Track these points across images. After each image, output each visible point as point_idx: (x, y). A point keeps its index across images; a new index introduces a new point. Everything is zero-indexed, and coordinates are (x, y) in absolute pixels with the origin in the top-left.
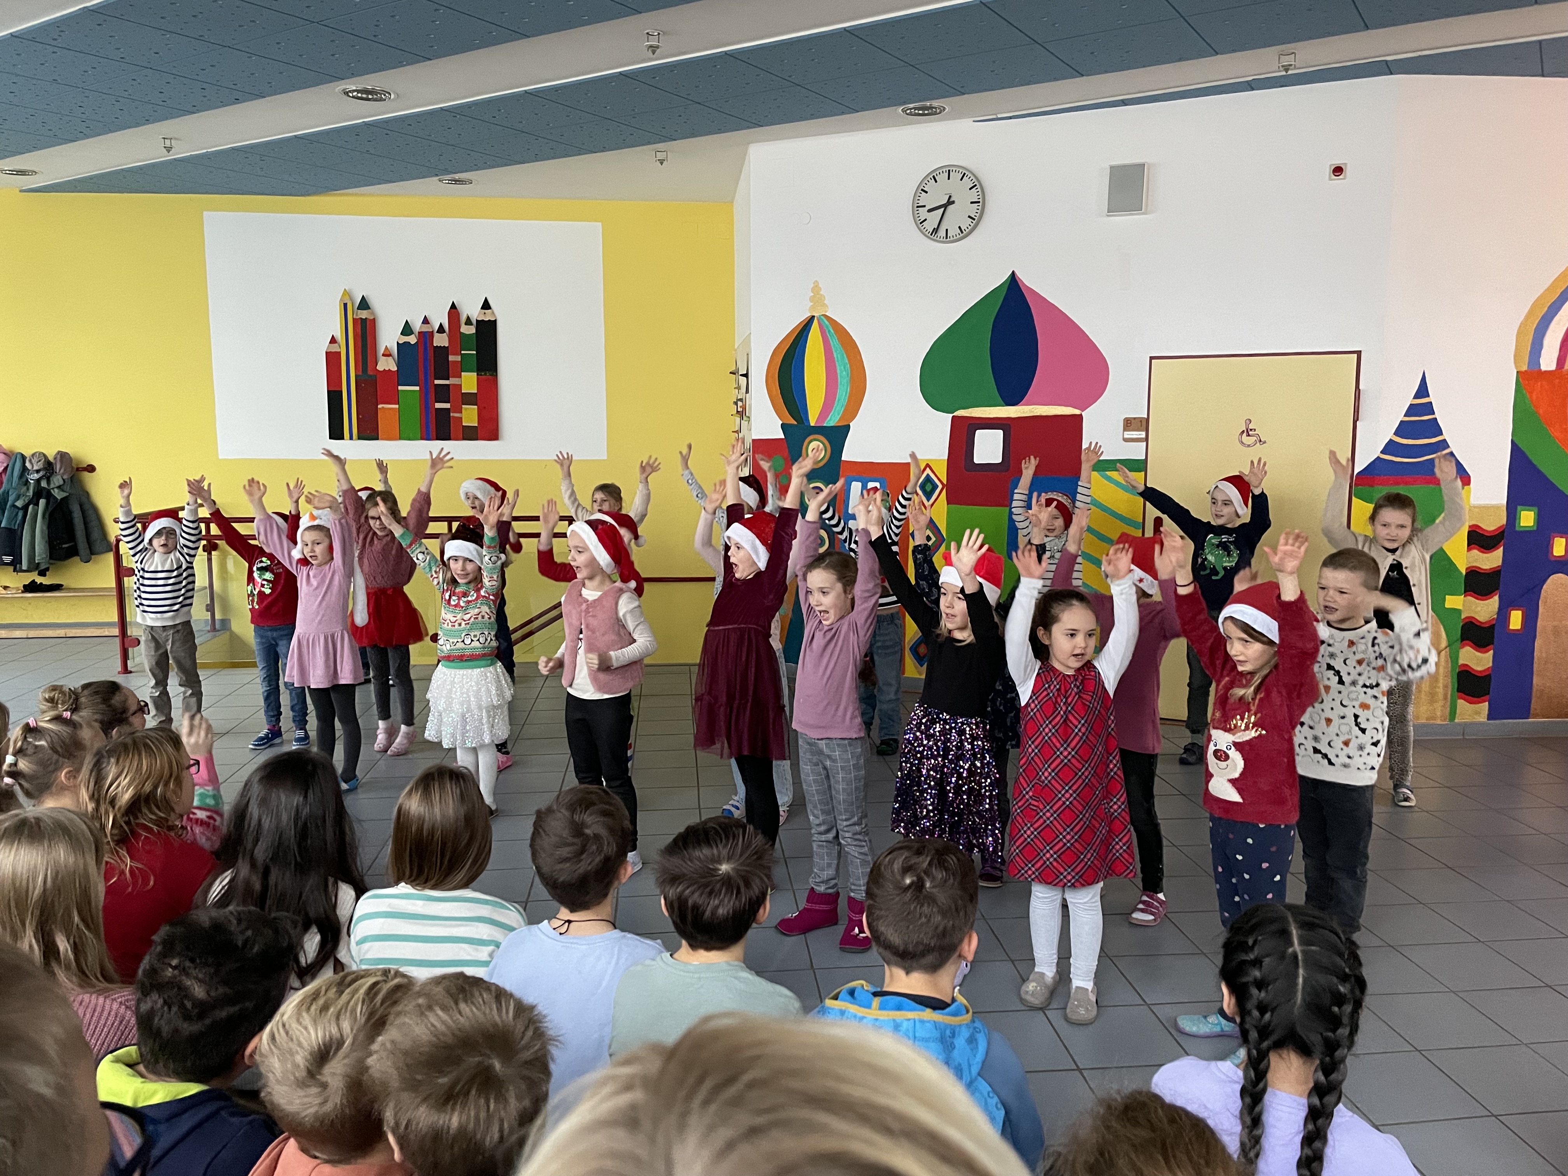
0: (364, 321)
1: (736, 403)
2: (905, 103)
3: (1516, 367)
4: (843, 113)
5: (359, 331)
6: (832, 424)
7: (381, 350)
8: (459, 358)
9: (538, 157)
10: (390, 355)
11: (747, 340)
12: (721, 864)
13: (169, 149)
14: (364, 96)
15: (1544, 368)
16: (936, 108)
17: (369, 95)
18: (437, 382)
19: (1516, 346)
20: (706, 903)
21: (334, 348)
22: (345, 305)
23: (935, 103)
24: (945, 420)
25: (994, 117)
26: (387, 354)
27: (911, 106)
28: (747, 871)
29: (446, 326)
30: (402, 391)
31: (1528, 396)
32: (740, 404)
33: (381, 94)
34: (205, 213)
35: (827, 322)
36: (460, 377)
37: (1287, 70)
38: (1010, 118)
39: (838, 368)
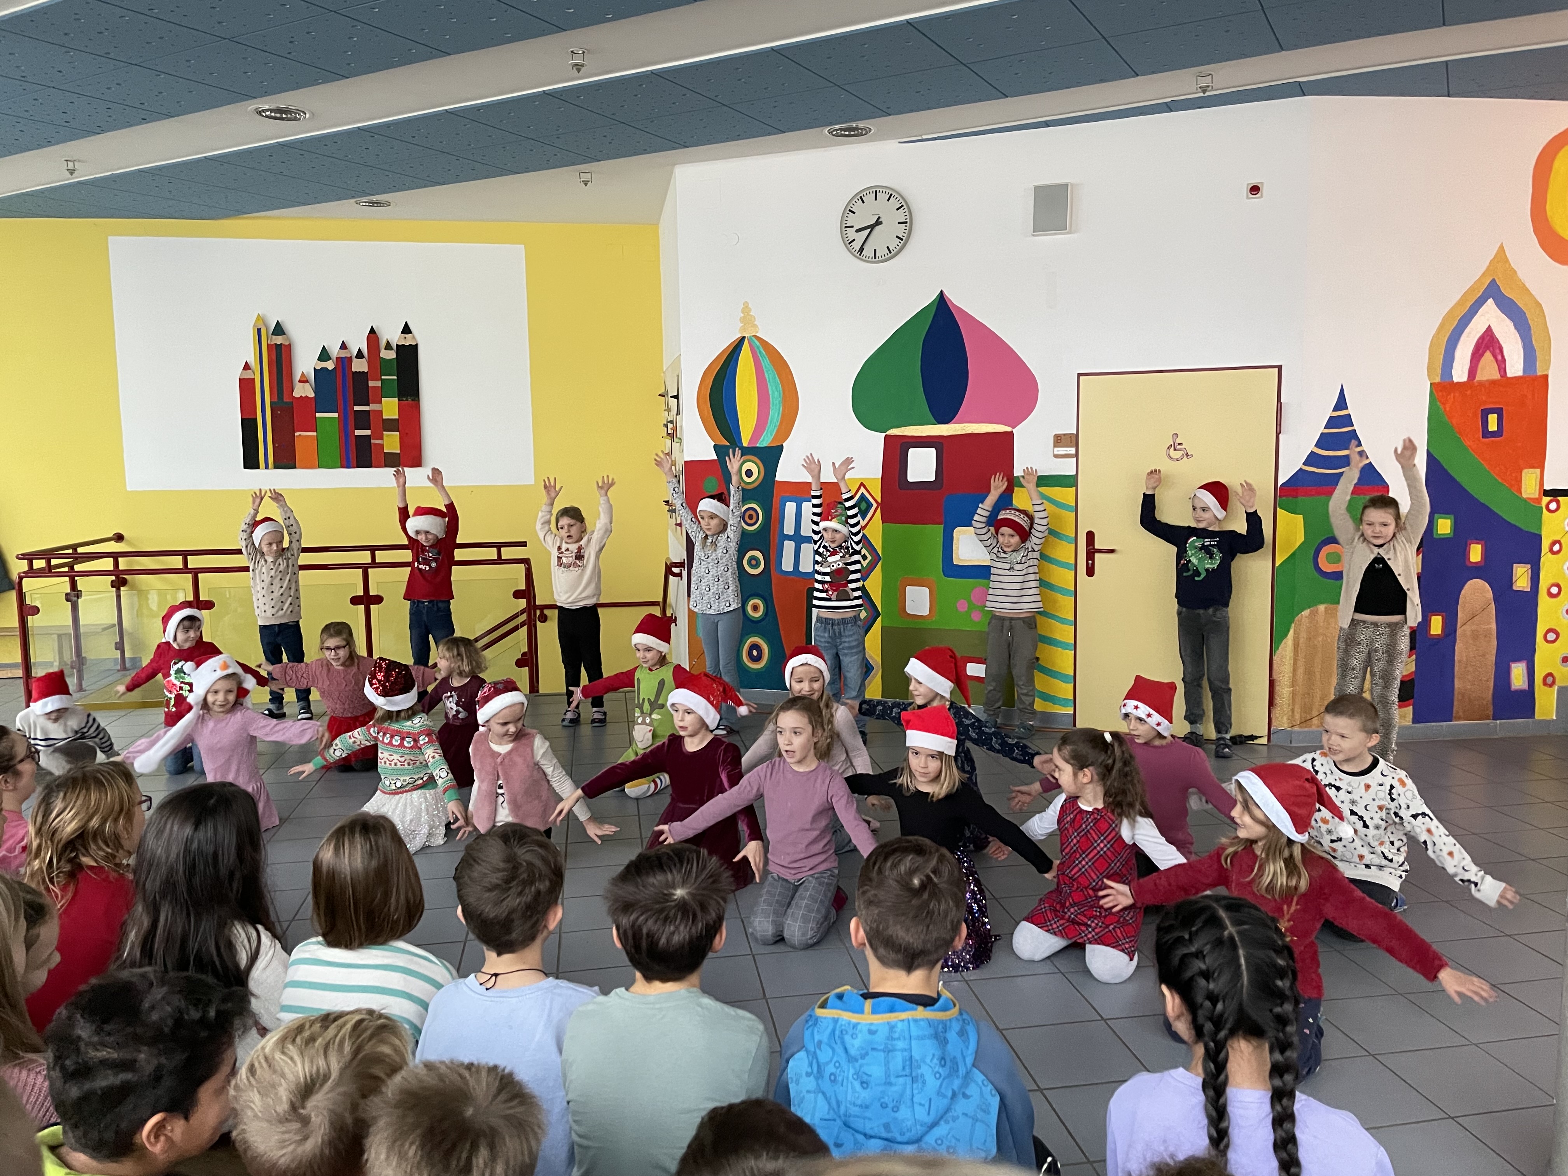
0: (279, 347)
1: (666, 426)
2: (831, 124)
3: (1430, 379)
4: (769, 134)
5: (274, 357)
6: (765, 444)
7: (297, 376)
8: (379, 384)
9: (458, 179)
10: (307, 381)
11: (677, 362)
12: (675, 889)
13: (72, 172)
14: (278, 115)
15: (1456, 379)
16: (861, 129)
17: (282, 114)
18: (356, 408)
19: (1429, 359)
20: (661, 931)
21: (248, 375)
22: (259, 331)
23: (861, 124)
24: (878, 440)
25: (919, 138)
26: (304, 380)
27: (837, 127)
28: (703, 895)
29: (365, 351)
30: (320, 418)
31: (1441, 407)
32: (670, 426)
33: (295, 114)
34: (110, 238)
35: (758, 343)
36: (380, 402)
37: (1204, 91)
38: (935, 139)
39: (770, 387)
